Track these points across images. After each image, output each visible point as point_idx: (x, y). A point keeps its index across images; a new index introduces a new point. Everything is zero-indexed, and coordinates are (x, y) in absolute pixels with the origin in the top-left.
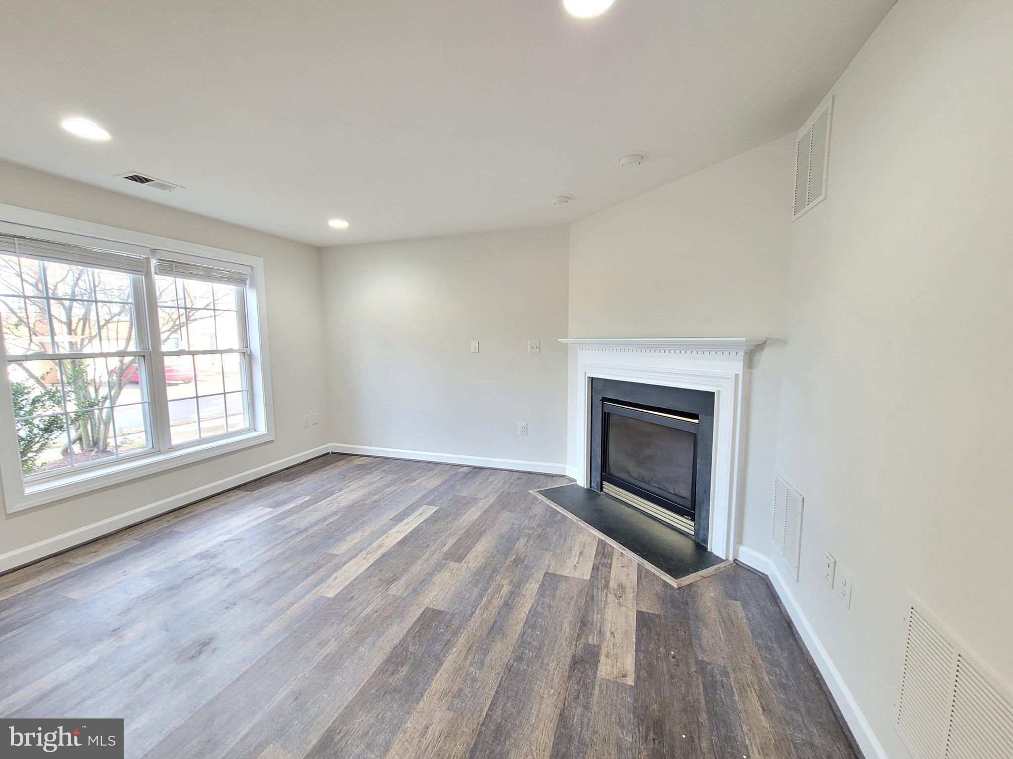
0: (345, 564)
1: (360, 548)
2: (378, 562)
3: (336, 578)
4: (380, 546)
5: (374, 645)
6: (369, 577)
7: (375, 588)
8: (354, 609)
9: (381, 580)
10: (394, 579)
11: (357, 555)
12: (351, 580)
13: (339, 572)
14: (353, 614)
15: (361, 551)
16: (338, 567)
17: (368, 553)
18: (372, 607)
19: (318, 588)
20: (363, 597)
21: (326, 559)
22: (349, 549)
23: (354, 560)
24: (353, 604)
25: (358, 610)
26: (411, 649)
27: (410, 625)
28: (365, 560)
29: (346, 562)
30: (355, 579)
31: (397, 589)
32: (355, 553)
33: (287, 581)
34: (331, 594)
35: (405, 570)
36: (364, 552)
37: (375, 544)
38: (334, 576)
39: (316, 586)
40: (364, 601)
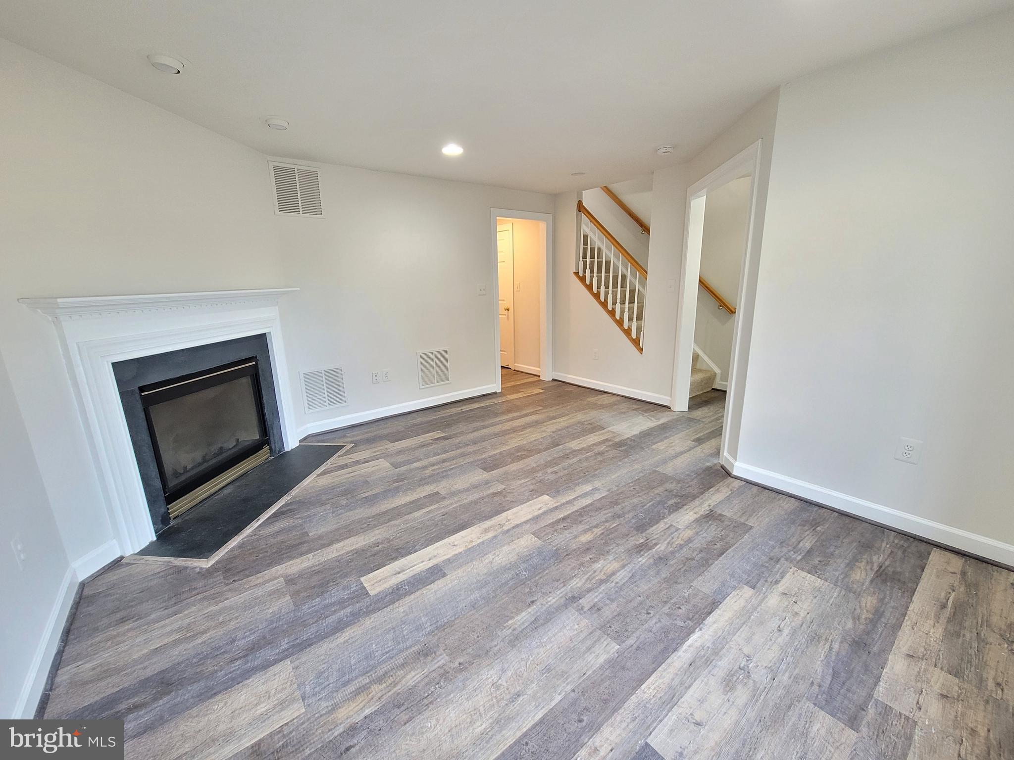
0: (528, 521)
1: (507, 535)
2: (498, 513)
3: (539, 509)
4: (486, 531)
5: (527, 466)
6: (513, 501)
7: (513, 493)
8: (532, 484)
9: (505, 496)
10: (495, 494)
11: (513, 528)
12: (528, 503)
13: (536, 514)
14: (534, 481)
15: (508, 531)
16: (536, 519)
17: (501, 526)
18: (520, 482)
19: (555, 505)
20: (523, 489)
21: (545, 533)
22: (518, 538)
23: (519, 522)
24: (532, 487)
25: (529, 483)
26: (510, 460)
27: (504, 468)
28: (509, 518)
29: (526, 522)
30: (525, 503)
31: (500, 487)
32: (514, 530)
33: (583, 520)
34: (546, 497)
35: (482, 498)
36: (505, 528)
37: (490, 535)
38: (540, 512)
39: (556, 508)
40: (524, 487)
